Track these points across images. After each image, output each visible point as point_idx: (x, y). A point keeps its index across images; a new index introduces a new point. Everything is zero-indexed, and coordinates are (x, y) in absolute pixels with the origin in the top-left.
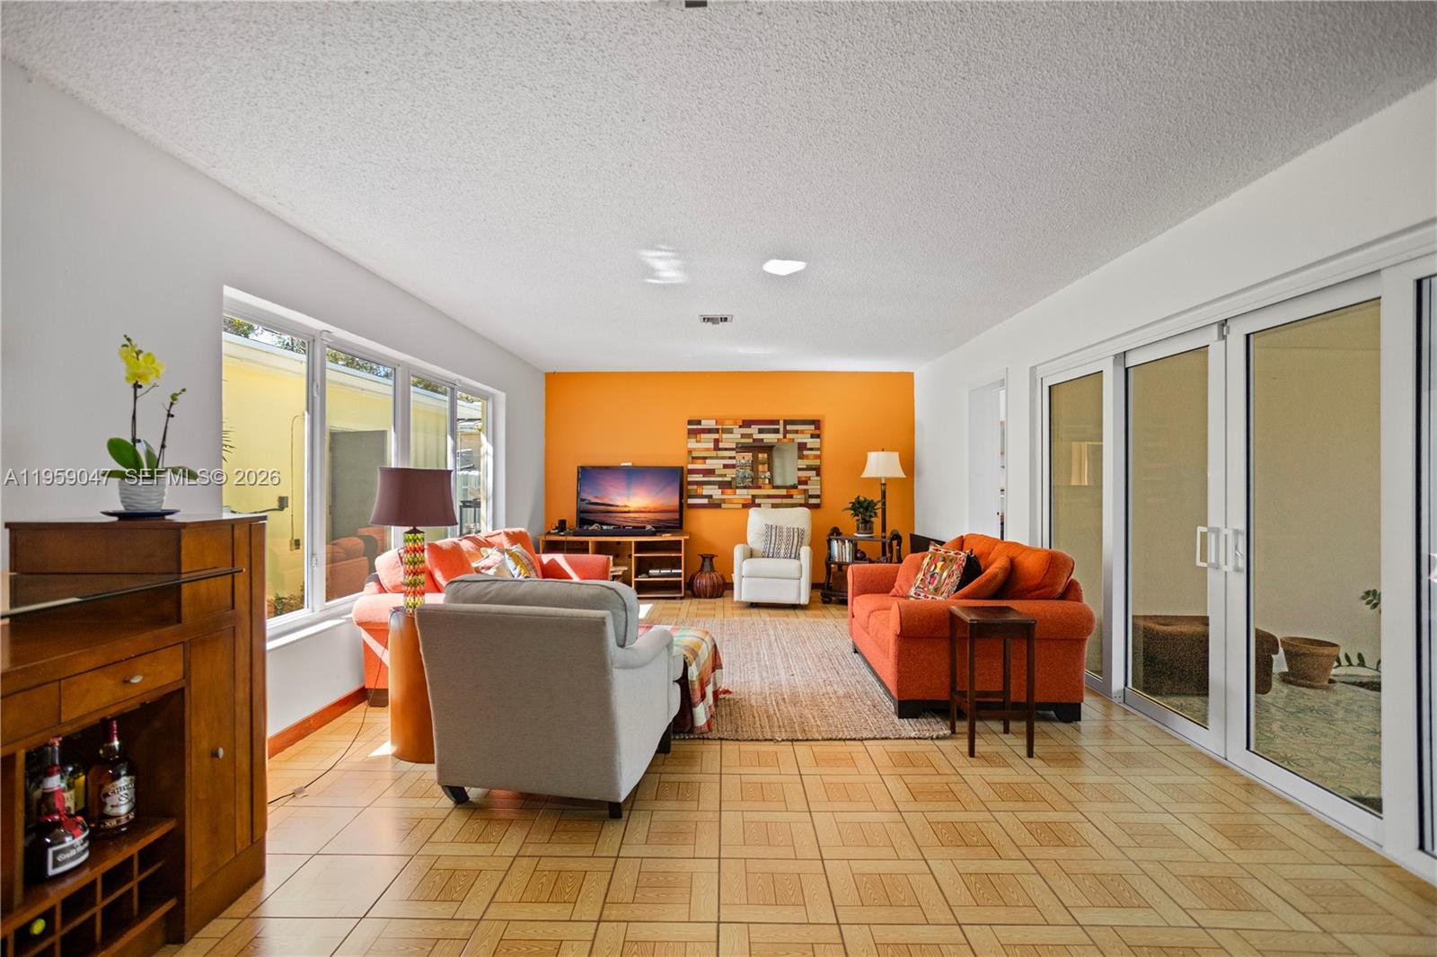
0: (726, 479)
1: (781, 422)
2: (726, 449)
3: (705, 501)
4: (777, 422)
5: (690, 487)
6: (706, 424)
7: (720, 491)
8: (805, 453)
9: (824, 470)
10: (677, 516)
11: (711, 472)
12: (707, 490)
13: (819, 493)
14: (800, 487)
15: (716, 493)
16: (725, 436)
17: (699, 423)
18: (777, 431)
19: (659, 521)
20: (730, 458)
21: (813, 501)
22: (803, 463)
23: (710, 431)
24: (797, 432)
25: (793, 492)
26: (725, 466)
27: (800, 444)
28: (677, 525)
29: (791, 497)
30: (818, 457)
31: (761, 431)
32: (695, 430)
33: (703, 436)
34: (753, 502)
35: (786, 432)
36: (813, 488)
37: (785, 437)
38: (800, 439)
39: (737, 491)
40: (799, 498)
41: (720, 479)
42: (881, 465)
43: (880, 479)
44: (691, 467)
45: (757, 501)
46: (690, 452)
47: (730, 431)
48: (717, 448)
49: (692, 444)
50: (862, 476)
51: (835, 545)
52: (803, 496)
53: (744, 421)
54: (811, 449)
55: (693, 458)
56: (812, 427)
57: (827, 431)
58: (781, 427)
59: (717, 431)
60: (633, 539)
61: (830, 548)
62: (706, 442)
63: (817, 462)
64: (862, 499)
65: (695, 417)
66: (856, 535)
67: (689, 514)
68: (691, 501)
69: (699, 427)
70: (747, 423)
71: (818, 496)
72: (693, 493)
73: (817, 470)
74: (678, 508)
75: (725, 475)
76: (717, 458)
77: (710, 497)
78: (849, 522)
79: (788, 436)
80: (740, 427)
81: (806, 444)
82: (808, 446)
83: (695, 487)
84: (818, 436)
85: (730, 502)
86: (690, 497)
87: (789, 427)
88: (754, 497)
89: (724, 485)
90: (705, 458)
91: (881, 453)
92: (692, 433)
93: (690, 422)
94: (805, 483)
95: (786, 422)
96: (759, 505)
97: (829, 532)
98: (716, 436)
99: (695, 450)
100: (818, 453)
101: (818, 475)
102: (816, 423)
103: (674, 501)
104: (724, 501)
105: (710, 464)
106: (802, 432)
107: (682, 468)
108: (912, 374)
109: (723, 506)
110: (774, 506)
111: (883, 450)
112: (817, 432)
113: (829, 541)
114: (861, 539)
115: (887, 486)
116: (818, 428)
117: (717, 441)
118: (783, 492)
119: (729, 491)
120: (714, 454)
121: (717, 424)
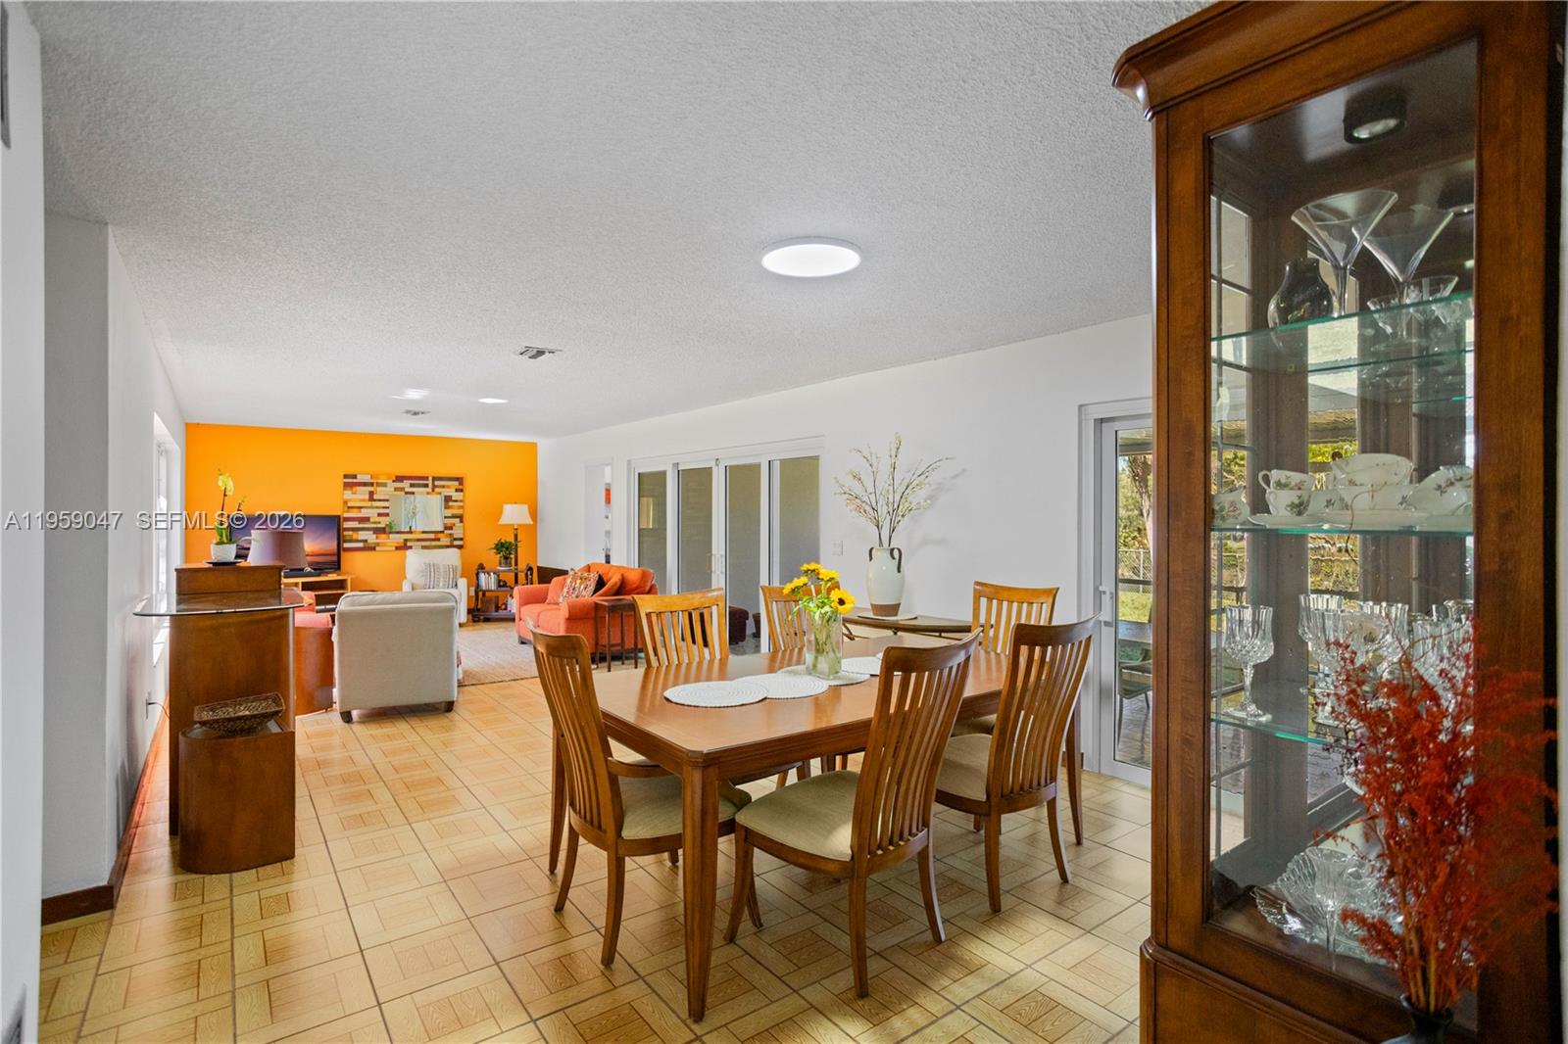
0: (379, 526)
1: (430, 479)
2: (380, 500)
3: (361, 545)
4: (427, 478)
5: (345, 533)
6: (361, 478)
7: (375, 536)
8: (451, 504)
9: (465, 519)
10: (335, 558)
11: (367, 519)
12: (362, 535)
13: (461, 536)
14: (446, 532)
15: (371, 537)
16: (379, 489)
17: (355, 477)
18: (426, 486)
19: (318, 563)
20: (384, 508)
21: (456, 543)
22: (449, 513)
23: (365, 484)
24: (443, 487)
25: (440, 536)
26: (379, 515)
27: (446, 497)
28: (337, 566)
29: (439, 540)
30: (462, 507)
31: (412, 485)
32: (351, 482)
33: (358, 488)
34: (405, 544)
35: (434, 486)
36: (457, 532)
37: (433, 491)
38: (447, 492)
39: (391, 535)
40: (445, 541)
41: (375, 526)
42: (514, 514)
43: (513, 525)
44: (346, 515)
45: (409, 544)
46: (345, 502)
47: (385, 485)
48: (371, 499)
49: (348, 495)
50: (500, 523)
51: (483, 576)
52: (449, 539)
53: (397, 477)
54: (456, 501)
55: (349, 507)
56: (457, 483)
57: (468, 485)
58: (430, 482)
59: (372, 484)
60: (300, 580)
61: (478, 579)
62: (362, 493)
63: (460, 512)
64: (503, 541)
65: (351, 472)
66: (499, 568)
67: (345, 556)
68: (346, 545)
69: (355, 481)
70: (399, 479)
71: (461, 539)
72: (348, 538)
73: (461, 518)
74: (336, 551)
75: (380, 523)
76: (371, 507)
77: (365, 541)
78: (492, 559)
79: (436, 490)
80: (394, 481)
81: (451, 497)
82: (453, 498)
83: (350, 533)
84: (461, 491)
85: (384, 545)
86: (345, 541)
87: (437, 483)
88: (406, 540)
89: (378, 531)
90: (361, 508)
91: (514, 505)
92: (347, 486)
93: (346, 476)
94: (451, 528)
95: (434, 479)
96: (411, 547)
97: (476, 567)
98: (371, 489)
99: (350, 500)
100: (461, 504)
101: (461, 521)
102: (460, 480)
103: (333, 545)
104: (378, 544)
105: (364, 513)
106: (448, 487)
107: (339, 516)
108: (536, 444)
109: (377, 548)
110: (424, 547)
111: (515, 503)
112: (460, 487)
113: (477, 574)
114: (504, 571)
115: (519, 531)
116: (461, 484)
117: (371, 493)
118: (432, 536)
119: (383, 536)
120: (369, 504)
121: (371, 478)
